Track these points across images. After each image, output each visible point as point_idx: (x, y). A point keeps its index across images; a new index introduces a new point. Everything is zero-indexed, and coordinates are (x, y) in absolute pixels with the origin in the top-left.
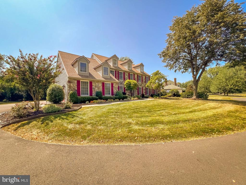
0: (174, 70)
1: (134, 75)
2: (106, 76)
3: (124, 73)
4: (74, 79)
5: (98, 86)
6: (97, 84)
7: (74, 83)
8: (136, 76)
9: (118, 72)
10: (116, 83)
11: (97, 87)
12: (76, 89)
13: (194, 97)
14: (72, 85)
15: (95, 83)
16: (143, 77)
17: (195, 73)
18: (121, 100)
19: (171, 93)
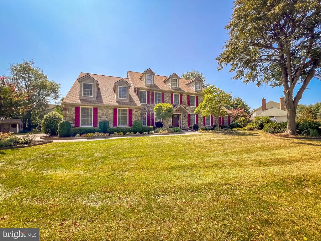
0: (256, 83)
1: (181, 96)
2: (122, 99)
3: (163, 94)
4: (72, 105)
5: (107, 113)
6: (105, 110)
7: (72, 110)
8: (185, 98)
9: (153, 93)
10: (137, 108)
11: (106, 115)
12: (74, 118)
13: (288, 132)
14: (68, 113)
15: (102, 110)
16: (199, 98)
17: (289, 84)
18: (138, 133)
19: (256, 123)
